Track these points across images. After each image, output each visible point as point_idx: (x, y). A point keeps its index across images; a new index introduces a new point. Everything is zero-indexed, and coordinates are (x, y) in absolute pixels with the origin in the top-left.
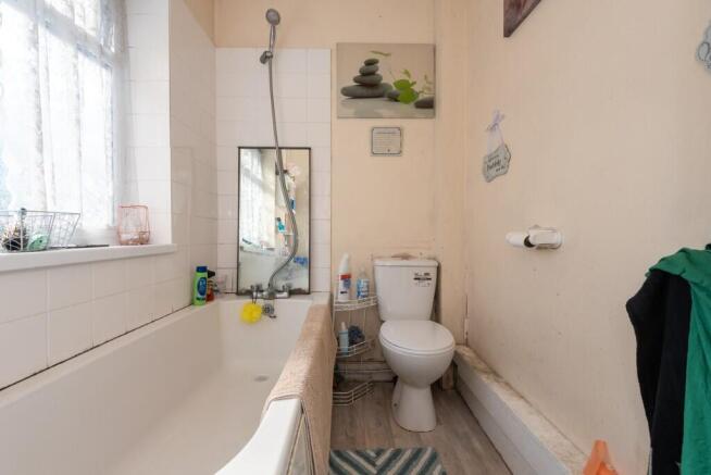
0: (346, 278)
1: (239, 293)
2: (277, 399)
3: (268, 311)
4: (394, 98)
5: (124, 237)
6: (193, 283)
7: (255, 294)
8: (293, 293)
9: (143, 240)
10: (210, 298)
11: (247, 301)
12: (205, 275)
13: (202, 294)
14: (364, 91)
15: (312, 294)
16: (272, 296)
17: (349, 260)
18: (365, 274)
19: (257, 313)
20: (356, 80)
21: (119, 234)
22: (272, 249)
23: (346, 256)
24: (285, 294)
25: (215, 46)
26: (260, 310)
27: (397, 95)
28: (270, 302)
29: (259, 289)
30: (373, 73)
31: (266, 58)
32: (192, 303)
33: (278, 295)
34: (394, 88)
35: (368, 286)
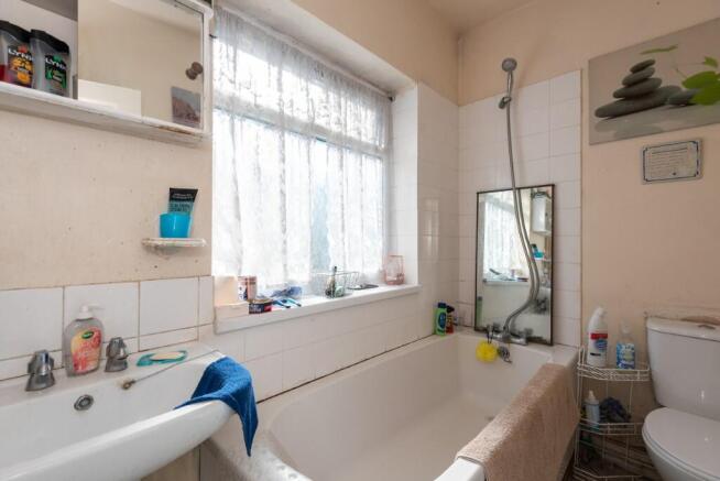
0: (600, 338)
1: (477, 329)
2: (464, 458)
3: (503, 353)
4: (684, 102)
5: (389, 278)
6: (435, 316)
7: (491, 333)
8: (531, 340)
9: (400, 280)
10: (450, 330)
11: (482, 338)
12: (445, 311)
13: (442, 326)
14: (631, 105)
15: (555, 347)
16: (506, 340)
17: (602, 317)
18: (629, 338)
19: (492, 354)
20: (616, 95)
21: (385, 275)
22: (525, 280)
23: (599, 311)
24: (522, 340)
25: (459, 106)
26: (495, 352)
27: (691, 97)
28: (506, 345)
29: (496, 330)
30: (645, 79)
31: (504, 104)
32: (434, 333)
33: (514, 340)
34: (684, 89)
35: (634, 354)
